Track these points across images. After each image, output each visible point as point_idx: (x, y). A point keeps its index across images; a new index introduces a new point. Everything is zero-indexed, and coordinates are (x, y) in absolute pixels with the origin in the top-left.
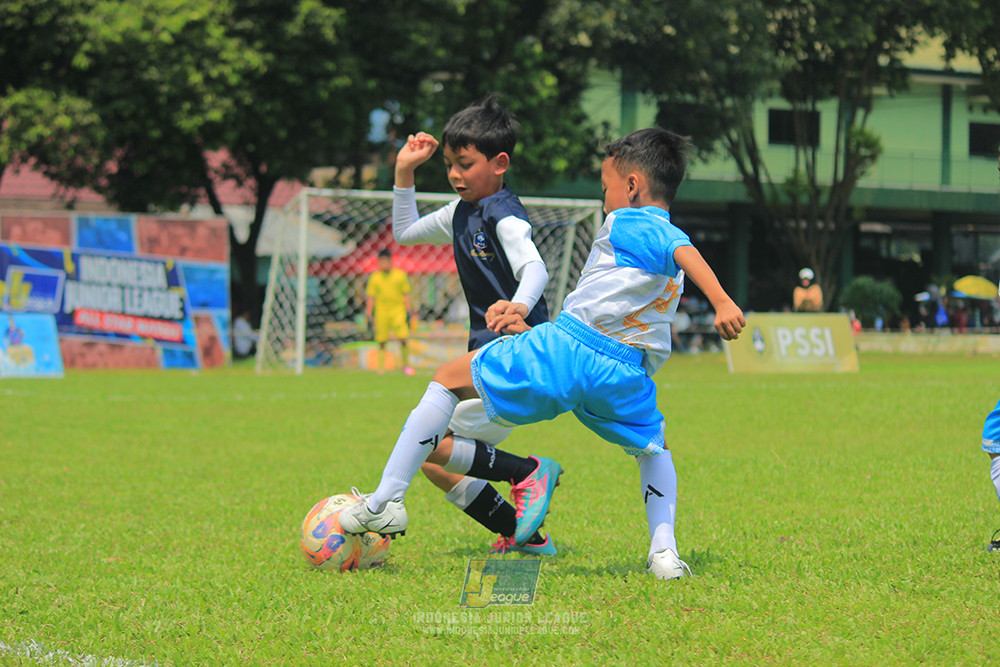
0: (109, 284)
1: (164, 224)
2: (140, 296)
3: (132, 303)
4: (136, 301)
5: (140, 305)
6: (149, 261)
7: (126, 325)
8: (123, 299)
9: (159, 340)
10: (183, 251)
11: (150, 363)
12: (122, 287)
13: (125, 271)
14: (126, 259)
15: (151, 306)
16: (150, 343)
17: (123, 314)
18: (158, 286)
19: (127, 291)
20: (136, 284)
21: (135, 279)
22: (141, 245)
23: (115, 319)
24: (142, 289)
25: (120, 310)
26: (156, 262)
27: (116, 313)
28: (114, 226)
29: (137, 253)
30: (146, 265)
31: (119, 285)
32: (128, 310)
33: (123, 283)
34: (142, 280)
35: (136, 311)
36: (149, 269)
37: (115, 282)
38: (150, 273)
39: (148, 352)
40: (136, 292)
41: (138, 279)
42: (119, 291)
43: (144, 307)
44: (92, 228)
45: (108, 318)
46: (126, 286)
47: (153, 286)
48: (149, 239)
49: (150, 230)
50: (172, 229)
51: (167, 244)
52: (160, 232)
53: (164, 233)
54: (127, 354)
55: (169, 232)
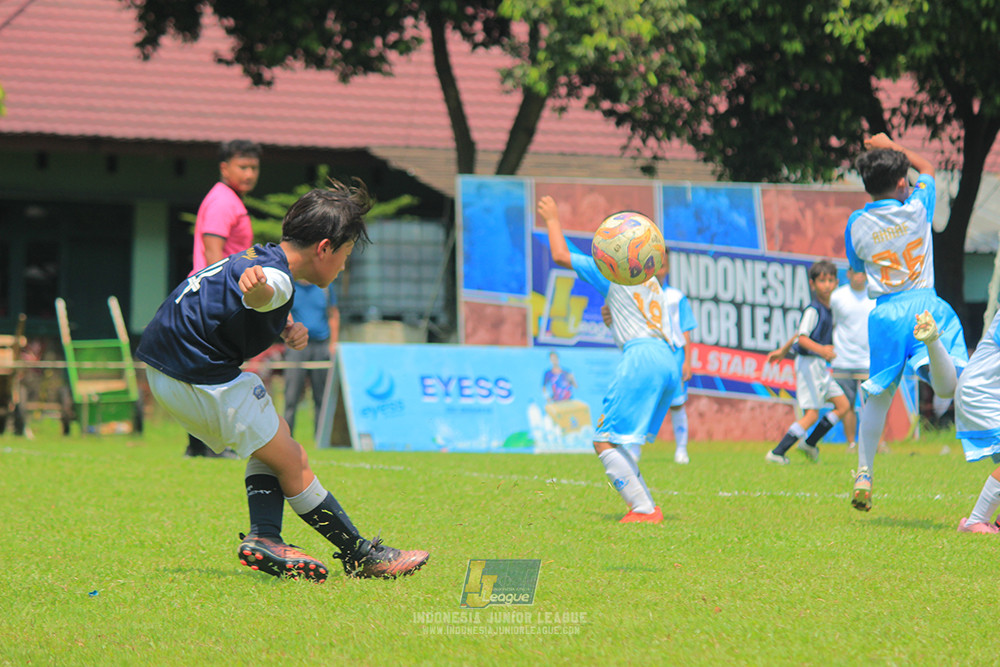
0: (716, 300)
1: (809, 200)
2: (768, 320)
3: (753, 335)
4: (761, 328)
5: (767, 336)
6: (782, 262)
7: (744, 368)
8: (739, 324)
10: (841, 245)
12: (738, 306)
13: (744, 279)
14: (744, 258)
16: (785, 397)
17: (739, 347)
18: (796, 304)
19: (746, 311)
20: (760, 299)
21: (759, 291)
22: (771, 236)
23: (725, 357)
24: (771, 308)
25: (734, 342)
26: (795, 264)
27: (727, 348)
28: (724, 202)
29: (763, 249)
30: (775, 268)
31: (732, 302)
32: (748, 342)
33: (739, 299)
34: (770, 293)
35: (761, 344)
36: (780, 276)
37: (725, 296)
38: (782, 283)
39: (781, 411)
40: (761, 313)
41: (764, 291)
42: (733, 311)
43: (774, 337)
44: (686, 205)
45: (713, 356)
46: (744, 303)
47: (788, 304)
48: (783, 225)
49: (783, 209)
50: (820, 206)
51: (810, 233)
52: (802, 212)
53: (809, 214)
54: (745, 415)
55: (815, 213)
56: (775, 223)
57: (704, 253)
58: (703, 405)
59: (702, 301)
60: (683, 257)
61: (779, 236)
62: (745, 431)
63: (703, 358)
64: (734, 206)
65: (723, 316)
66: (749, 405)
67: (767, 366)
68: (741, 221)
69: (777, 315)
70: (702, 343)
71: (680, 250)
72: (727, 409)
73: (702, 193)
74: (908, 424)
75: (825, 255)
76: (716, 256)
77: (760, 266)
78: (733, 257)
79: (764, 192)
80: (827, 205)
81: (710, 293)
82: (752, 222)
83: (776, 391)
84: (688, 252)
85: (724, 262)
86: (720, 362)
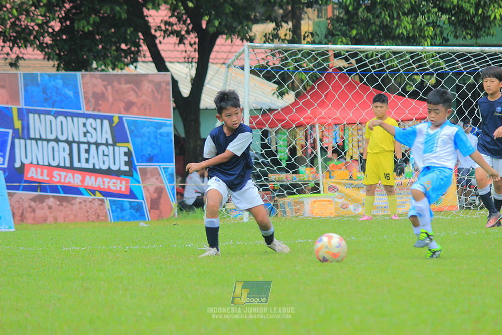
0: (57, 140)
1: (109, 80)
2: (87, 151)
3: (79, 161)
4: (84, 156)
5: (87, 161)
6: (95, 117)
7: (74, 180)
8: (71, 155)
9: (106, 194)
10: (129, 106)
11: (99, 217)
12: (70, 143)
13: (73, 128)
14: (73, 115)
15: (97, 160)
16: (99, 196)
17: (72, 168)
18: (104, 141)
19: (75, 146)
20: (83, 139)
21: (82, 134)
22: (88, 102)
23: (63, 174)
24: (89, 143)
25: (68, 164)
26: (102, 118)
27: (65, 167)
28: (60, 82)
29: (84, 110)
30: (91, 120)
31: (67, 141)
32: (76, 164)
33: (70, 139)
34: (88, 135)
35: (84, 165)
36: (94, 126)
37: (61, 138)
38: (95, 129)
39: (97, 203)
40: (84, 147)
41: (85, 135)
42: (66, 146)
43: (91, 161)
44: (38, 85)
45: (56, 173)
46: (74, 141)
47: (99, 141)
48: (95, 95)
49: (95, 85)
50: (116, 84)
51: (111, 100)
52: (105, 87)
53: (110, 88)
54: (76, 207)
55: (113, 87)
56: (90, 94)
57: (48, 113)
58: (51, 202)
59: (48, 141)
60: (36, 116)
61: (93, 101)
62: (76, 216)
63: (50, 175)
64: (66, 85)
65: (61, 150)
66: (78, 200)
67: (88, 177)
68: (70, 94)
69: (93, 147)
70: (49, 165)
71: (34, 112)
72: (65, 204)
73: (47, 77)
74: (172, 208)
75: (120, 113)
76: (56, 114)
77: (82, 120)
78: (66, 115)
79: (83, 76)
80: (120, 84)
81: (53, 137)
82: (77, 94)
83: (93, 192)
84: (39, 113)
85: (61, 118)
86: (60, 176)
